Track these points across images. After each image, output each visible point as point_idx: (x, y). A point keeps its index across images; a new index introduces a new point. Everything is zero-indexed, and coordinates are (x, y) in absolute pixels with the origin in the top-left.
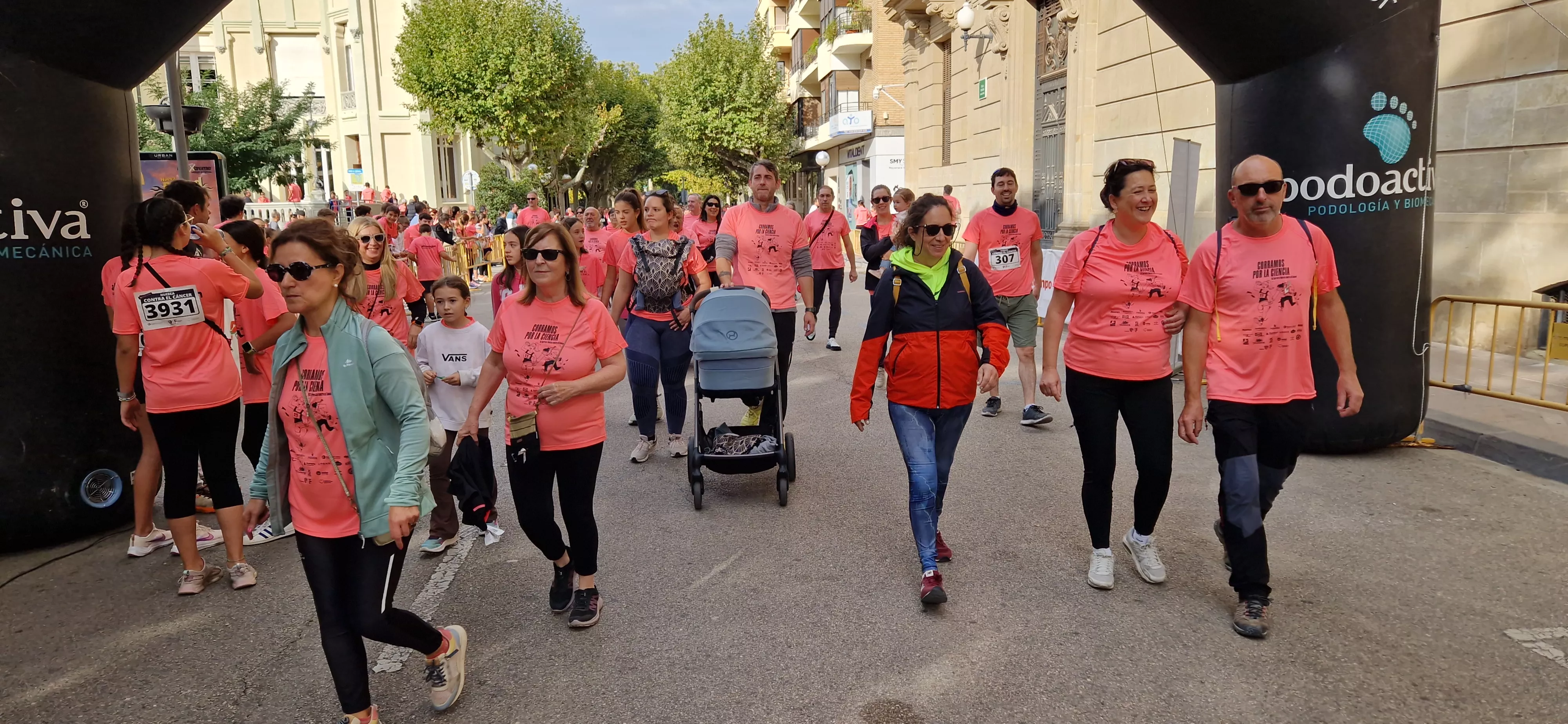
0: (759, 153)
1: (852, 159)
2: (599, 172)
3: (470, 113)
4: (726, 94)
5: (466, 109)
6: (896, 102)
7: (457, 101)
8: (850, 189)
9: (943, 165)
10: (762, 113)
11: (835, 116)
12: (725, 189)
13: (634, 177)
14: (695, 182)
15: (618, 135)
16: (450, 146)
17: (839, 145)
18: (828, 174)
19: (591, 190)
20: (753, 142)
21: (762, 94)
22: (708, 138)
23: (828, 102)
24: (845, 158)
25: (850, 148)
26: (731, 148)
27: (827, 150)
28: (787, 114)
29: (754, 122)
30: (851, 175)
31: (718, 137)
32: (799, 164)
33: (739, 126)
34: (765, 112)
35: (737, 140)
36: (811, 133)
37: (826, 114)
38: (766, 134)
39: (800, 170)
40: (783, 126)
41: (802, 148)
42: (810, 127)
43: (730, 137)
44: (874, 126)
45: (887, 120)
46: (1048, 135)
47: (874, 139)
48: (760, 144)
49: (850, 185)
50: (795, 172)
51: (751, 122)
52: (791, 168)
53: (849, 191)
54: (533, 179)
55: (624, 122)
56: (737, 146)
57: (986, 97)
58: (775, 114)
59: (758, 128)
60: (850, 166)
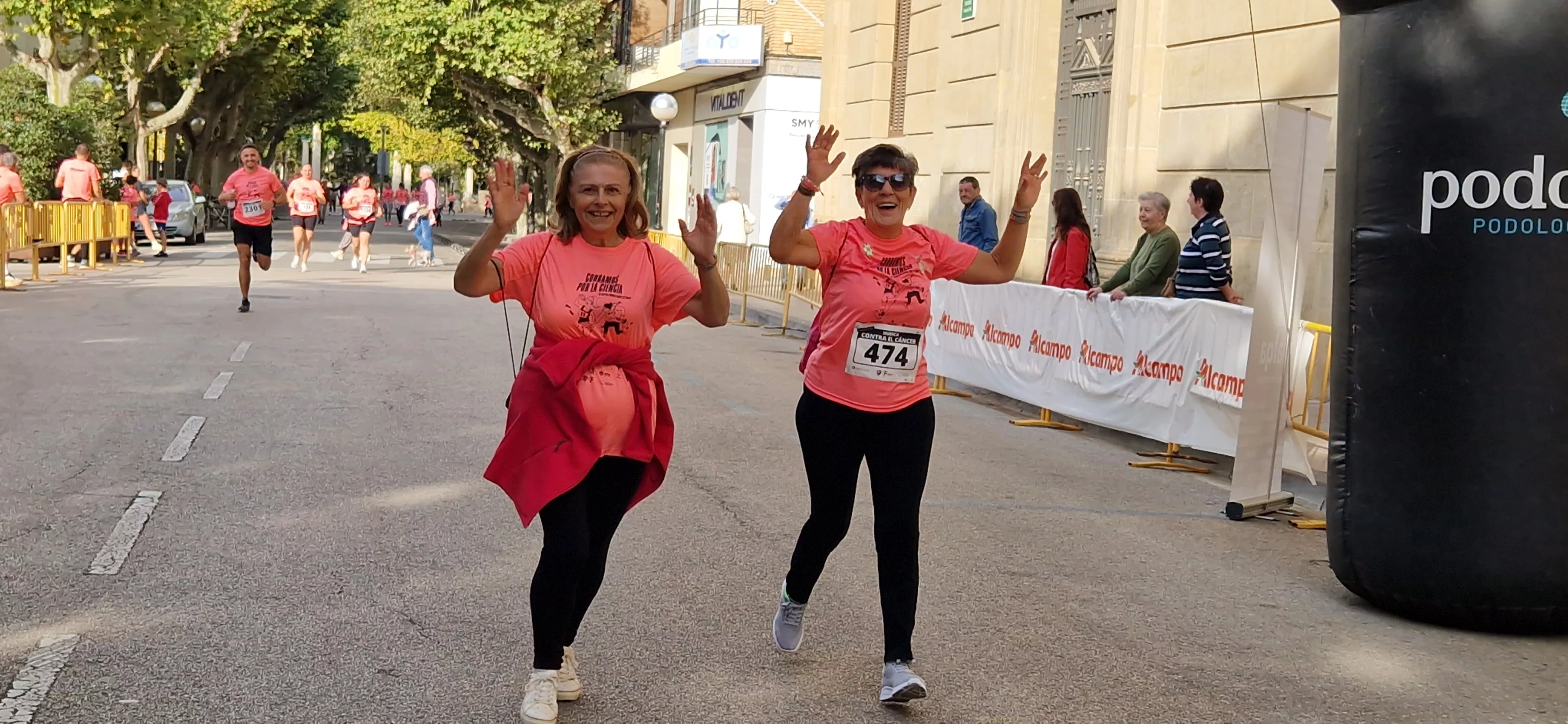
0: (540, 89)
1: (721, 113)
2: (220, 102)
6: (810, 13)
8: (713, 170)
9: (891, 134)
10: (553, 14)
11: (692, 31)
12: (465, 154)
13: (287, 117)
14: (406, 138)
15: (267, 34)
17: (695, 86)
18: (672, 137)
19: (201, 134)
20: (533, 66)
22: (444, 52)
23: (679, 5)
24: (705, 111)
25: (717, 92)
26: (488, 76)
27: (673, 93)
28: (598, 21)
29: (536, 31)
30: (716, 143)
31: (464, 52)
32: (617, 117)
33: (506, 35)
34: (559, 13)
35: (502, 62)
36: (643, 58)
37: (674, 26)
38: (557, 55)
39: (617, 126)
40: (590, 41)
41: (625, 86)
42: (641, 48)
43: (487, 55)
44: (766, 55)
45: (790, 46)
46: (1081, 92)
47: (764, 78)
48: (544, 71)
49: (714, 161)
50: (607, 129)
51: (532, 30)
52: (601, 121)
53: (710, 174)
54: (98, 103)
55: (281, 10)
56: (500, 72)
57: (974, 15)
58: (578, 18)
59: (544, 43)
60: (716, 127)
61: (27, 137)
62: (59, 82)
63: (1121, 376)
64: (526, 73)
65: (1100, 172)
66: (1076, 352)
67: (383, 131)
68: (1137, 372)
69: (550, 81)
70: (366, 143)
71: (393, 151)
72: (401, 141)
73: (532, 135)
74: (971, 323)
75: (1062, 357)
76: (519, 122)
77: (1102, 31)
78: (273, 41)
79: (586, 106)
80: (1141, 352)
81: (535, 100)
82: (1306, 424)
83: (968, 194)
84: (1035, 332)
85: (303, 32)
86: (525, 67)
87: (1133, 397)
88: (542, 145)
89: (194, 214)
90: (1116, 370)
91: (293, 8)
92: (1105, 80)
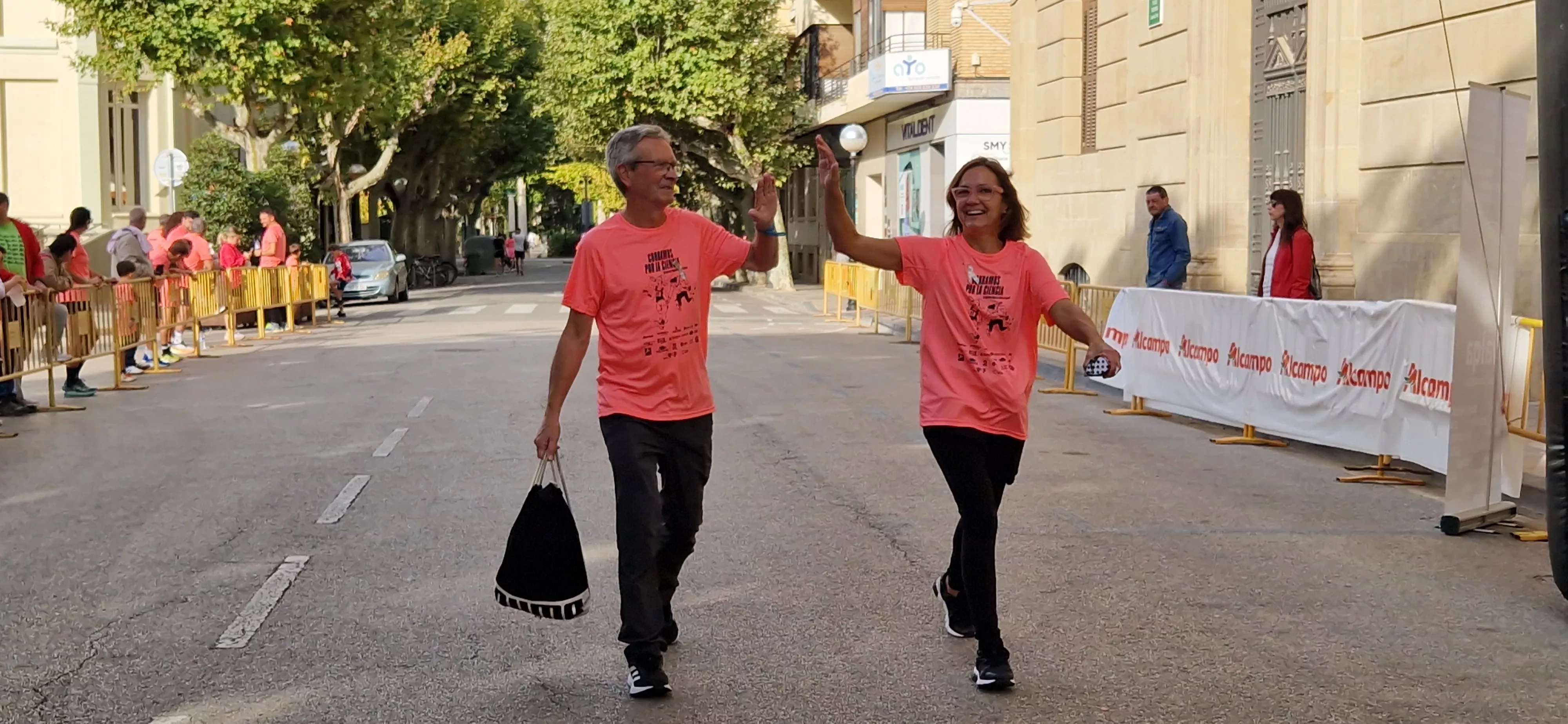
0: (730, 128)
1: (911, 141)
2: (420, 161)
3: (174, 42)
4: (671, 12)
5: (167, 34)
6: (995, 33)
7: (150, 18)
8: (908, 199)
9: (1084, 151)
10: (739, 52)
11: (879, 59)
15: (460, 92)
16: (135, 106)
17: (886, 115)
18: (863, 168)
20: (721, 105)
21: (739, 17)
23: (865, 34)
24: (897, 140)
25: (907, 120)
26: (678, 118)
27: (863, 125)
28: (785, 56)
29: (722, 69)
30: (909, 171)
31: (652, 96)
32: (809, 151)
33: (694, 75)
34: (745, 50)
35: (690, 102)
36: (832, 91)
37: (861, 56)
38: (745, 92)
39: (809, 161)
40: (780, 77)
41: (816, 119)
42: (830, 81)
43: (676, 96)
44: (954, 78)
45: (979, 68)
46: (1277, 93)
47: (953, 102)
48: (734, 110)
49: (908, 190)
50: (800, 165)
51: (718, 69)
52: (793, 158)
53: (904, 203)
54: (292, 167)
55: (473, 65)
56: (688, 114)
57: (1161, 22)
58: (765, 54)
59: (731, 81)
60: (908, 155)
61: (223, 205)
62: (257, 149)
63: (1325, 386)
64: (715, 113)
65: (1300, 175)
66: (1276, 364)
67: (586, 181)
68: (1341, 382)
69: (740, 119)
70: (570, 194)
71: (597, 201)
72: (604, 190)
73: (725, 175)
74: (1167, 339)
75: (1262, 369)
76: (712, 162)
77: (1294, 28)
78: (467, 97)
79: (778, 143)
80: (1345, 360)
81: (726, 140)
82: (1525, 427)
83: (1155, 205)
84: (1233, 345)
85: (497, 86)
86: (714, 107)
87: (1339, 407)
88: (736, 184)
89: (396, 273)
90: (1320, 381)
91: (486, 63)
92: (1301, 78)
